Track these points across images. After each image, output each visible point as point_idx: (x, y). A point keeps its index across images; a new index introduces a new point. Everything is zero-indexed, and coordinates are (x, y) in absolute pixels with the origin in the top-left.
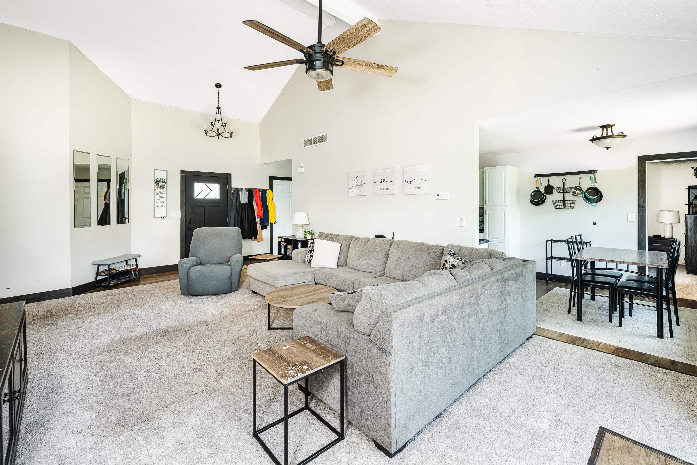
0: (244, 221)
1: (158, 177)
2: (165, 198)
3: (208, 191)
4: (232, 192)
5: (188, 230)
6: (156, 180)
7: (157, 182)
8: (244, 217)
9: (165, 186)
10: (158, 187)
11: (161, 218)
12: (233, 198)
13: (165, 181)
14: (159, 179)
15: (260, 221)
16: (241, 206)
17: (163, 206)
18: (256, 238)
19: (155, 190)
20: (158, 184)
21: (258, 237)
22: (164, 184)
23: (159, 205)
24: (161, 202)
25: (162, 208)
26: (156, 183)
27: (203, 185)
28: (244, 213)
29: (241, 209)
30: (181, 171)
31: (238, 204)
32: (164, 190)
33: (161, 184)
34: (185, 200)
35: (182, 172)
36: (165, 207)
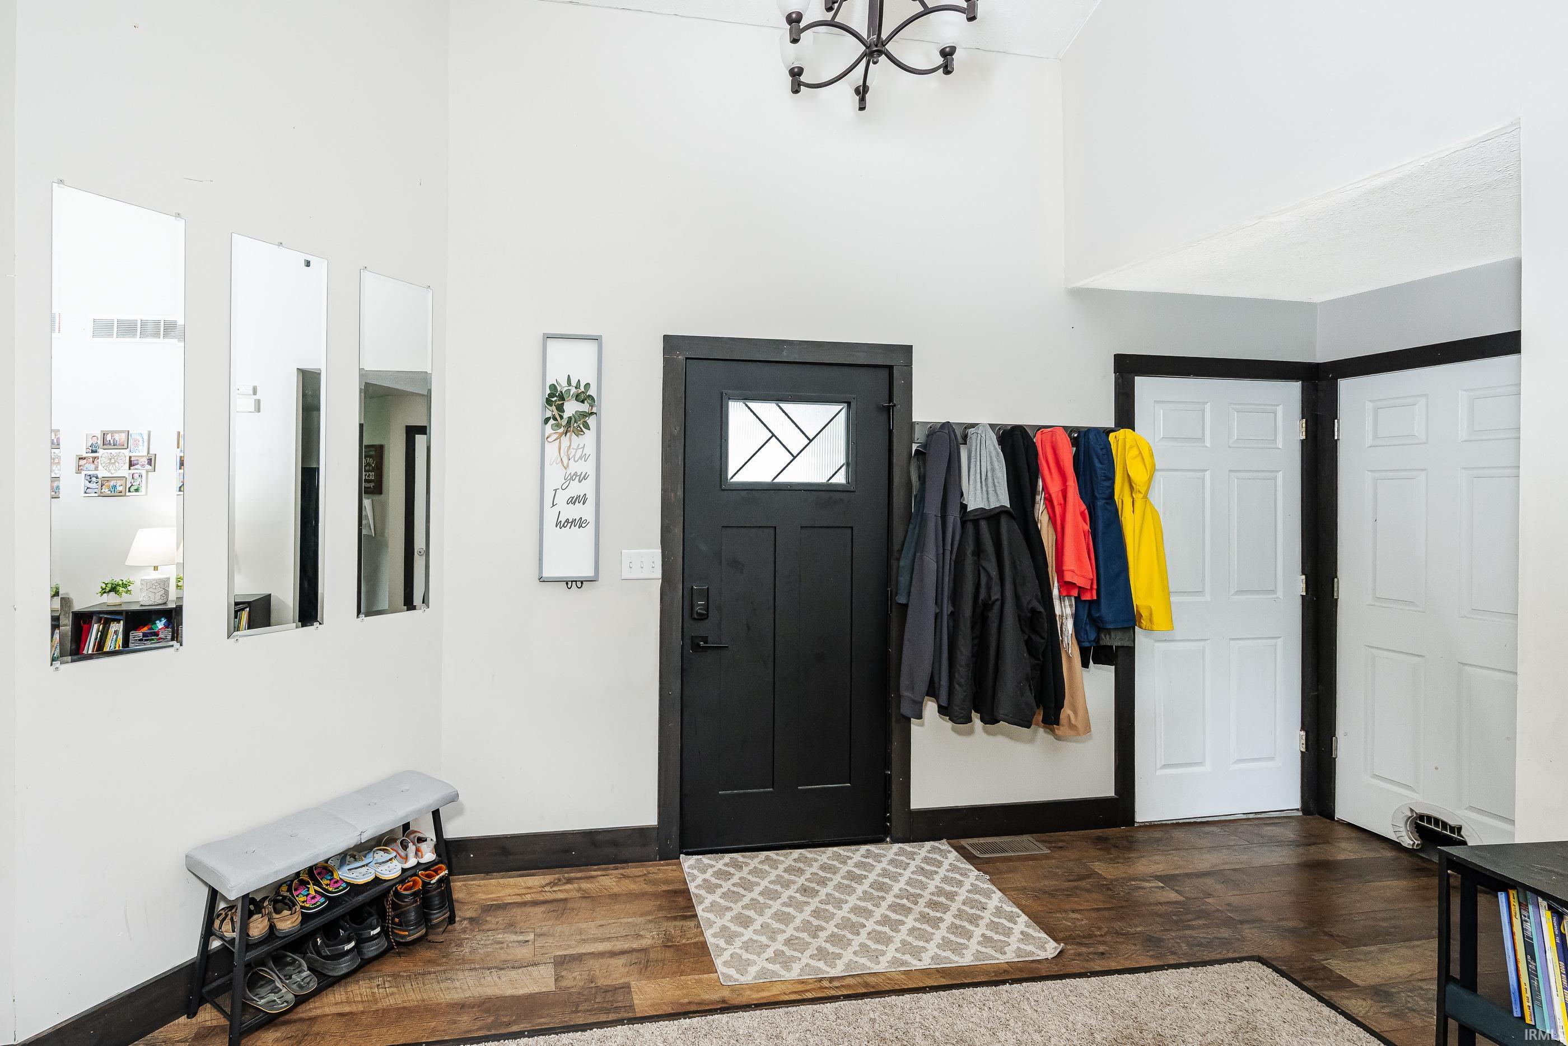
0: (994, 614)
1: (557, 376)
2: (591, 481)
3: (797, 442)
4: (914, 447)
5: (696, 647)
6: (553, 387)
7: (555, 398)
8: (996, 595)
9: (591, 421)
10: (559, 426)
11: (570, 583)
12: (922, 479)
13: (592, 392)
14: (564, 383)
15: (1076, 617)
16: (970, 527)
17: (580, 523)
18: (1052, 720)
19: (544, 439)
20: (560, 409)
21: (1066, 712)
22: (585, 407)
23: (563, 519)
24: (573, 501)
25: (575, 529)
26: (549, 402)
27: (767, 409)
28: (994, 573)
29: (970, 549)
30: (666, 338)
31: (954, 515)
32: (589, 436)
33: (571, 408)
34: (680, 493)
35: (671, 343)
36: (590, 529)
